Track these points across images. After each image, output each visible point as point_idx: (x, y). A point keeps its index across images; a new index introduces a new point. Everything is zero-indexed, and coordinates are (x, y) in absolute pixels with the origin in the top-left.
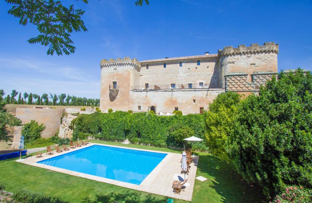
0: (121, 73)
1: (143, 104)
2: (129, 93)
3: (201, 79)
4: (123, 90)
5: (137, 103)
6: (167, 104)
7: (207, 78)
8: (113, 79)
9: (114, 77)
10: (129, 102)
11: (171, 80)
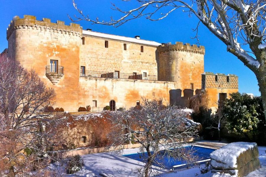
0: (66, 47)
1: (100, 97)
2: (78, 81)
3: (145, 69)
4: (70, 76)
5: (92, 97)
6: (129, 98)
7: (149, 69)
8: (51, 56)
9: (53, 52)
10: (79, 95)
11: (115, 65)
